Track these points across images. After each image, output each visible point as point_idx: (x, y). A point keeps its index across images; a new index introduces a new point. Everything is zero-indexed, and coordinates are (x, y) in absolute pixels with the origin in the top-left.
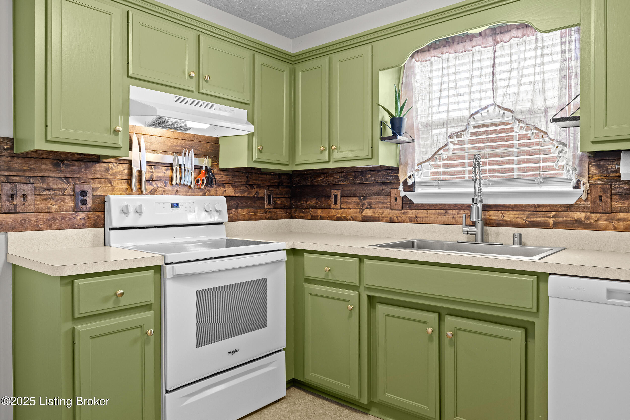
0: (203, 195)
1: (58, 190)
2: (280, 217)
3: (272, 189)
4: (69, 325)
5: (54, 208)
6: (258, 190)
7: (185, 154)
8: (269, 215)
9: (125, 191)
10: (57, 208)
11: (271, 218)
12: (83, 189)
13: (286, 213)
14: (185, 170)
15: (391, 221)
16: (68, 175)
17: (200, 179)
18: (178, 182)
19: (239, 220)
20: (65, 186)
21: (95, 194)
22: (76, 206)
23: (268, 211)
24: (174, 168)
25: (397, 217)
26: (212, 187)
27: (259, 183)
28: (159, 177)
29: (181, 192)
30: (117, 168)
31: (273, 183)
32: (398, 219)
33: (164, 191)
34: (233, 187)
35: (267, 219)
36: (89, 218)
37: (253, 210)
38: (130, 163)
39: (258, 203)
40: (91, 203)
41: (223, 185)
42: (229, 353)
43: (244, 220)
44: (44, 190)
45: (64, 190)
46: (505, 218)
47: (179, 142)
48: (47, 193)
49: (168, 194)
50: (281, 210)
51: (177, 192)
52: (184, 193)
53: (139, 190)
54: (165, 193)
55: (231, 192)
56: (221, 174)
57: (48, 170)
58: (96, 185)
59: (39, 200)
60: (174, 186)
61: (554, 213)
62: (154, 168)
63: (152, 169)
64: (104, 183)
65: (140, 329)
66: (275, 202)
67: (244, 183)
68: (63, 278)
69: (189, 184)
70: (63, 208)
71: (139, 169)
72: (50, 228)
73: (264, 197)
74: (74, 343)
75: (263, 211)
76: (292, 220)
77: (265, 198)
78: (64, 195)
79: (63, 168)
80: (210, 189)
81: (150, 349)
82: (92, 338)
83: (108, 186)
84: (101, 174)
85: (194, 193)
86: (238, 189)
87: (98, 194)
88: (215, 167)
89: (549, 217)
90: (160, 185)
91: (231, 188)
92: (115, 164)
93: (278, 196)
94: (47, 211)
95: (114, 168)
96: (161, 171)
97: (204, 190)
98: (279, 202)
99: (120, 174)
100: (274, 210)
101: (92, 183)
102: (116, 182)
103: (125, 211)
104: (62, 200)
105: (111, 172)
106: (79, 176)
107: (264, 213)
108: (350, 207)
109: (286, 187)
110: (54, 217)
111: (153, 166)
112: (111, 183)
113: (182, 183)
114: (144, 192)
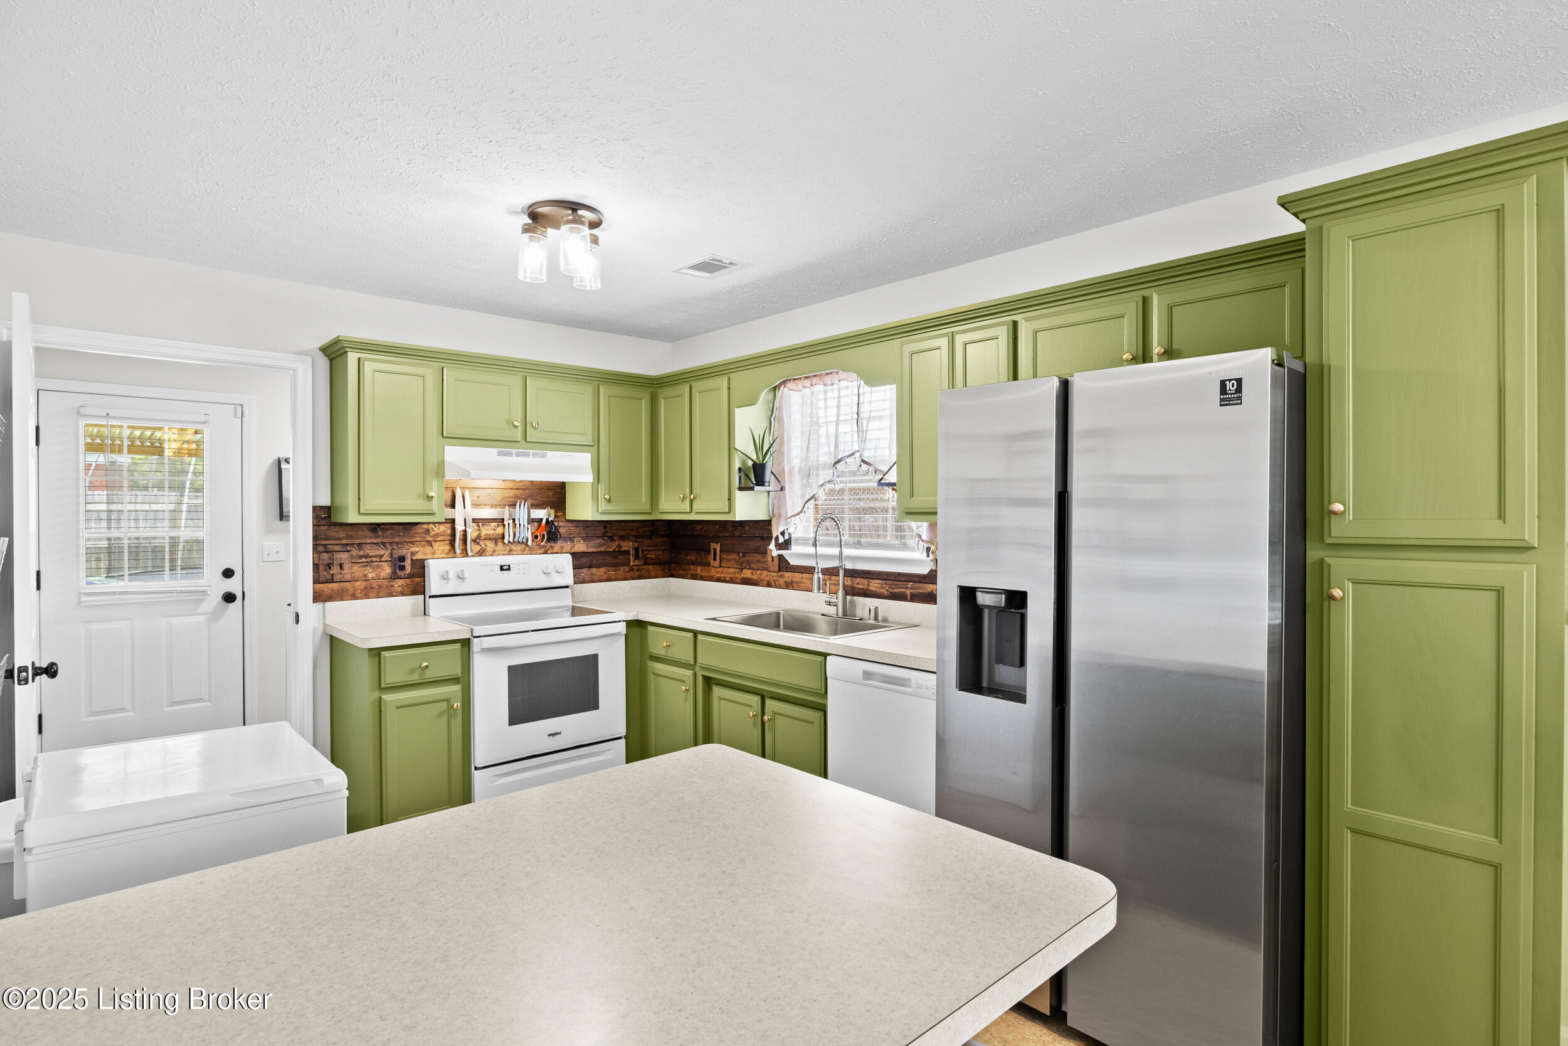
0: (543, 553)
1: (375, 556)
2: (653, 575)
3: (641, 540)
4: (376, 695)
5: (370, 576)
6: (621, 542)
7: (520, 506)
8: (637, 574)
9: (448, 554)
10: (373, 575)
11: (640, 577)
12: (401, 554)
13: (663, 570)
14: (520, 524)
15: (769, 585)
16: (385, 541)
17: (539, 534)
18: (511, 540)
19: (593, 581)
20: (382, 552)
21: (415, 558)
22: (394, 572)
23: (636, 568)
24: (506, 523)
25: (774, 581)
26: (556, 543)
27: (622, 533)
28: (488, 535)
29: (516, 550)
30: (439, 528)
31: (643, 532)
32: (775, 584)
33: (494, 551)
34: (584, 541)
35: (634, 579)
36: (408, 585)
37: (613, 568)
38: (453, 521)
39: (621, 559)
40: (410, 568)
41: (571, 540)
42: (549, 735)
43: (600, 581)
44: (361, 557)
45: (382, 556)
46: (870, 588)
47: (512, 493)
48: (364, 560)
49: (499, 555)
50: (655, 566)
51: (510, 550)
52: (519, 552)
53: (465, 552)
54: (496, 554)
55: (581, 547)
56: (568, 526)
57: (366, 537)
58: (415, 549)
59: (356, 568)
60: (506, 545)
61: (911, 583)
62: (482, 525)
63: (479, 526)
64: (423, 546)
65: (446, 702)
66: (645, 556)
67: (601, 535)
68: (370, 650)
69: (524, 541)
70: (380, 576)
71: (464, 528)
72: (367, 596)
73: (629, 551)
74: (380, 711)
75: (627, 569)
76: (671, 579)
77: (631, 552)
78: (381, 561)
79: (380, 533)
80: (553, 545)
81: (457, 723)
82: (398, 708)
83: (428, 549)
84: (420, 537)
85: (532, 551)
86: (592, 543)
87: (418, 558)
88: (560, 518)
89: (907, 588)
90: (490, 545)
91: (582, 542)
92: (437, 525)
93: (650, 549)
94: (363, 579)
95: (435, 529)
96: (490, 528)
97: (546, 547)
98: (651, 556)
99: (442, 536)
100: (644, 567)
101: (411, 547)
102: (438, 543)
103: (445, 577)
104: (378, 567)
105: (432, 533)
106: (396, 540)
107: (629, 571)
108: (729, 566)
109: (663, 536)
110: (371, 585)
111: (480, 524)
112: (431, 546)
113: (516, 540)
114: (470, 554)
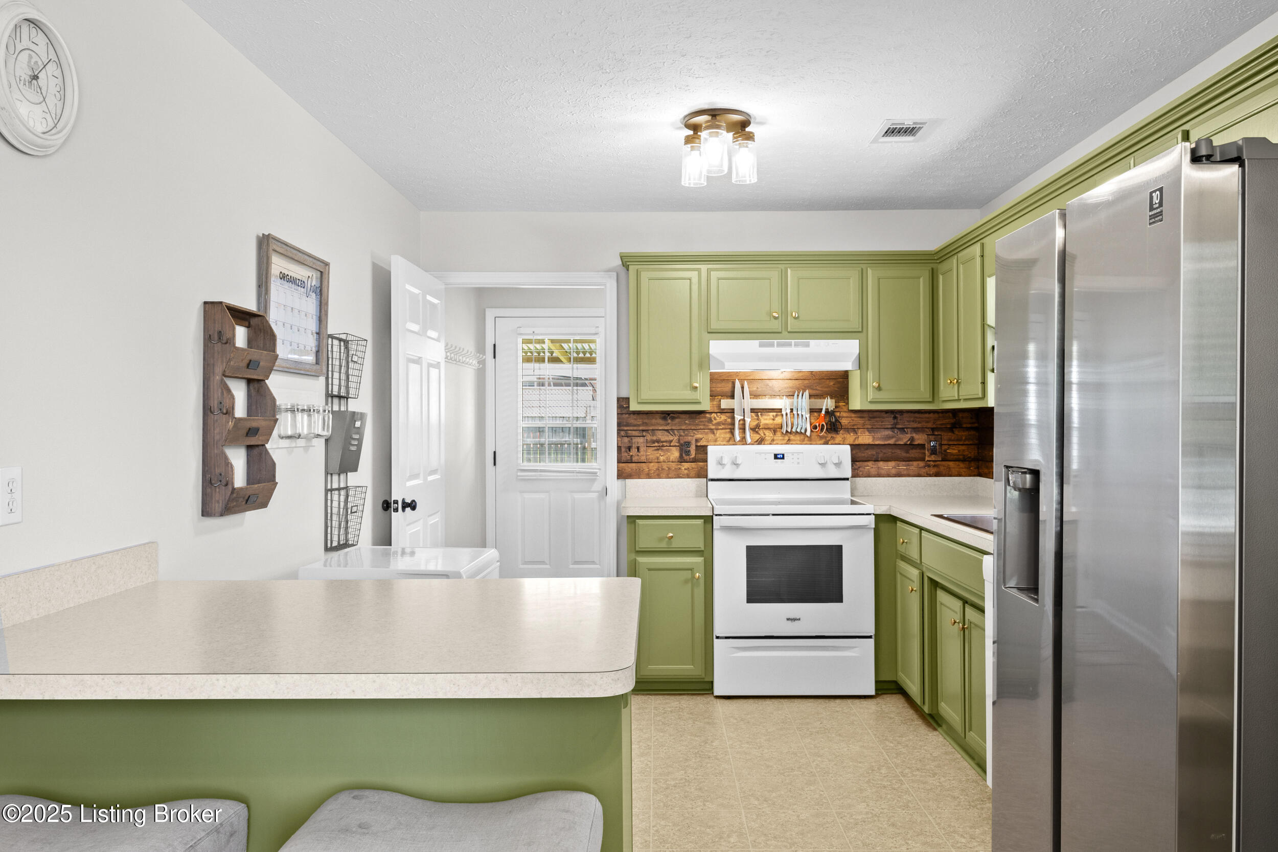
0: (824, 444)
1: (666, 442)
2: (956, 473)
3: (939, 433)
4: (633, 556)
5: (662, 458)
6: (914, 435)
7: (798, 396)
8: (933, 470)
9: (728, 441)
10: (664, 458)
11: (937, 475)
12: (686, 440)
13: (969, 468)
14: (798, 415)
16: (674, 428)
17: (818, 425)
18: (789, 430)
19: (879, 475)
20: (671, 438)
21: (699, 444)
22: (681, 456)
23: (932, 463)
24: (784, 413)
26: (838, 434)
27: (915, 425)
28: (767, 424)
29: (795, 440)
30: (720, 418)
31: (941, 424)
33: (773, 440)
34: (870, 433)
35: (930, 476)
36: (693, 468)
37: (904, 463)
38: (732, 411)
39: (914, 453)
40: (694, 453)
41: (854, 431)
42: (788, 619)
43: (889, 476)
44: (654, 442)
45: (671, 441)
47: (791, 383)
48: (656, 444)
49: (777, 444)
50: (957, 463)
51: (789, 440)
52: (799, 442)
53: (744, 440)
54: (775, 442)
55: (865, 438)
56: (851, 417)
57: (658, 424)
58: (699, 436)
59: (650, 450)
60: (785, 435)
62: (761, 415)
63: (758, 416)
64: (707, 434)
65: (690, 572)
66: (945, 451)
67: (890, 426)
68: (628, 517)
69: (803, 431)
70: (670, 458)
71: (742, 418)
72: (659, 476)
73: (925, 445)
74: (636, 571)
75: (921, 464)
76: (979, 478)
77: (926, 446)
78: (670, 446)
79: (669, 421)
80: (834, 436)
81: (700, 592)
82: (650, 570)
83: (711, 436)
84: (704, 425)
85: (810, 440)
86: (879, 435)
87: (702, 445)
88: (842, 408)
90: (769, 435)
91: (867, 433)
92: (718, 414)
93: (951, 443)
94: (656, 461)
95: (717, 418)
96: (768, 417)
97: (826, 437)
98: (953, 451)
99: (723, 424)
100: (943, 463)
101: (696, 434)
102: (719, 432)
103: (720, 463)
104: (668, 451)
105: (715, 422)
106: (683, 427)
107: (924, 467)
109: (968, 429)
110: (662, 466)
111: (759, 414)
112: (714, 433)
113: (794, 430)
114: (749, 440)
